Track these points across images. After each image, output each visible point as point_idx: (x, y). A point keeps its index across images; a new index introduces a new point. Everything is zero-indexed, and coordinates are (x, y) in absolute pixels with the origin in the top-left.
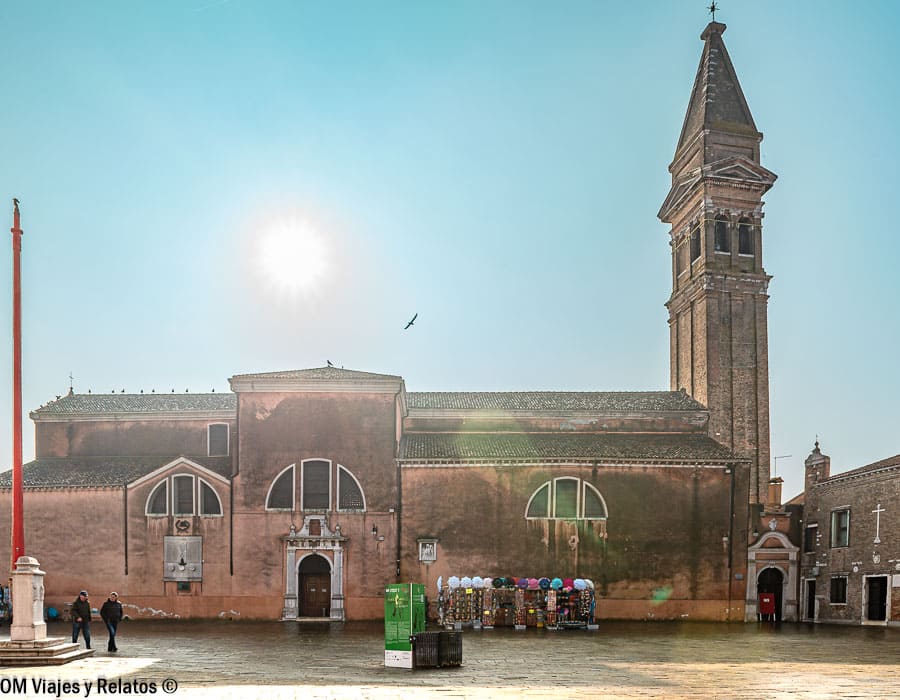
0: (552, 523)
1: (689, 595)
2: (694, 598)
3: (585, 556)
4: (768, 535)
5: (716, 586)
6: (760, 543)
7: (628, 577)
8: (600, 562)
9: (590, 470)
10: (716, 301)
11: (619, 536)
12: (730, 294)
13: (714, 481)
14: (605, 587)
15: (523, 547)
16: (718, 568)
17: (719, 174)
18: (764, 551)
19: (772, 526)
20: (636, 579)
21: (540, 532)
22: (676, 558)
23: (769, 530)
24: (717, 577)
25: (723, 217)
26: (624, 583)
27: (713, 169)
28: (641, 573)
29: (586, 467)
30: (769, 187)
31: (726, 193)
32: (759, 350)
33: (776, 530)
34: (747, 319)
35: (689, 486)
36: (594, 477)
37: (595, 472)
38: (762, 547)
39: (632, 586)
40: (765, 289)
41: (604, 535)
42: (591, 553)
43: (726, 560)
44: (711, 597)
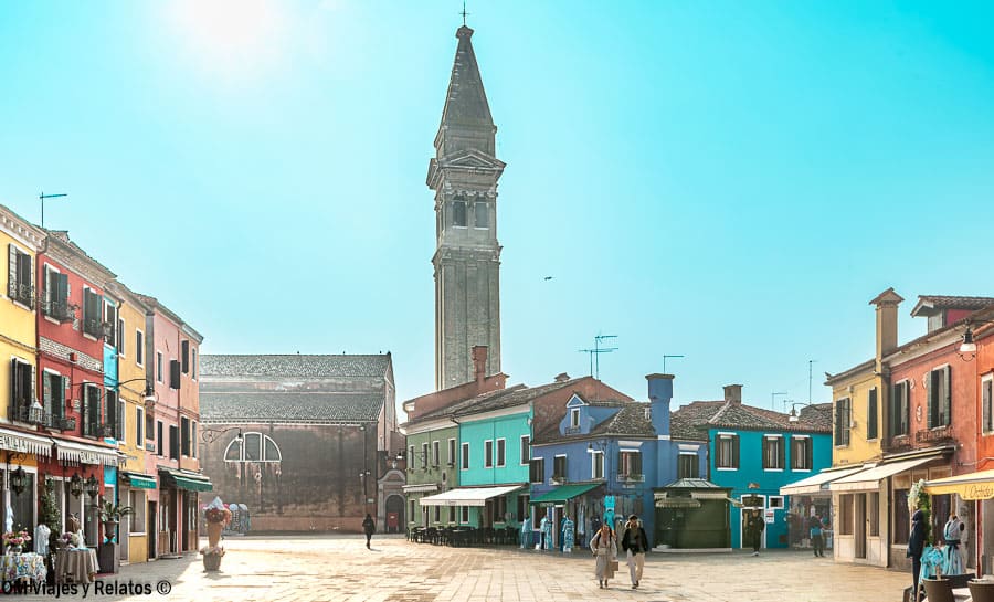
0: (243, 464)
1: (338, 514)
2: (342, 516)
3: (266, 487)
4: (392, 472)
5: (357, 508)
6: (386, 477)
7: (295, 501)
8: (277, 490)
9: (268, 428)
10: (453, 268)
11: (290, 473)
12: (465, 262)
13: (354, 435)
14: (280, 508)
15: (223, 481)
16: (358, 495)
17: (453, 164)
18: (389, 483)
19: (394, 466)
20: (301, 503)
21: (234, 470)
22: (329, 488)
23: (392, 469)
24: (357, 501)
25: (462, 198)
26: (293, 506)
27: (448, 160)
28: (305, 498)
29: (265, 426)
30: (501, 172)
31: (463, 178)
32: (492, 308)
33: (397, 469)
34: (481, 282)
35: (336, 438)
36: (271, 432)
37: (272, 428)
38: (388, 480)
39: (299, 508)
40: (497, 257)
41: (279, 472)
42: (270, 485)
43: (363, 490)
44: (353, 515)
